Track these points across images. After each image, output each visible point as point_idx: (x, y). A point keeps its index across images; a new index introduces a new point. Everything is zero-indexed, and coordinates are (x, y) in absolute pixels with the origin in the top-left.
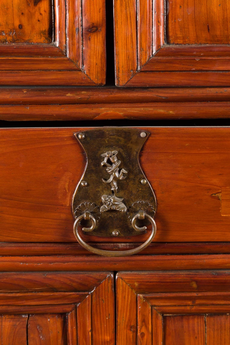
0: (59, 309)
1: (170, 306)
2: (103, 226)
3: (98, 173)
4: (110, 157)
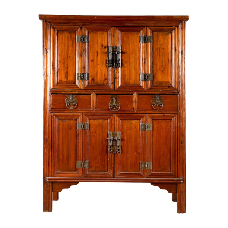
0: (107, 119)
1: (122, 118)
2: (113, 107)
3: (113, 100)
4: (114, 98)
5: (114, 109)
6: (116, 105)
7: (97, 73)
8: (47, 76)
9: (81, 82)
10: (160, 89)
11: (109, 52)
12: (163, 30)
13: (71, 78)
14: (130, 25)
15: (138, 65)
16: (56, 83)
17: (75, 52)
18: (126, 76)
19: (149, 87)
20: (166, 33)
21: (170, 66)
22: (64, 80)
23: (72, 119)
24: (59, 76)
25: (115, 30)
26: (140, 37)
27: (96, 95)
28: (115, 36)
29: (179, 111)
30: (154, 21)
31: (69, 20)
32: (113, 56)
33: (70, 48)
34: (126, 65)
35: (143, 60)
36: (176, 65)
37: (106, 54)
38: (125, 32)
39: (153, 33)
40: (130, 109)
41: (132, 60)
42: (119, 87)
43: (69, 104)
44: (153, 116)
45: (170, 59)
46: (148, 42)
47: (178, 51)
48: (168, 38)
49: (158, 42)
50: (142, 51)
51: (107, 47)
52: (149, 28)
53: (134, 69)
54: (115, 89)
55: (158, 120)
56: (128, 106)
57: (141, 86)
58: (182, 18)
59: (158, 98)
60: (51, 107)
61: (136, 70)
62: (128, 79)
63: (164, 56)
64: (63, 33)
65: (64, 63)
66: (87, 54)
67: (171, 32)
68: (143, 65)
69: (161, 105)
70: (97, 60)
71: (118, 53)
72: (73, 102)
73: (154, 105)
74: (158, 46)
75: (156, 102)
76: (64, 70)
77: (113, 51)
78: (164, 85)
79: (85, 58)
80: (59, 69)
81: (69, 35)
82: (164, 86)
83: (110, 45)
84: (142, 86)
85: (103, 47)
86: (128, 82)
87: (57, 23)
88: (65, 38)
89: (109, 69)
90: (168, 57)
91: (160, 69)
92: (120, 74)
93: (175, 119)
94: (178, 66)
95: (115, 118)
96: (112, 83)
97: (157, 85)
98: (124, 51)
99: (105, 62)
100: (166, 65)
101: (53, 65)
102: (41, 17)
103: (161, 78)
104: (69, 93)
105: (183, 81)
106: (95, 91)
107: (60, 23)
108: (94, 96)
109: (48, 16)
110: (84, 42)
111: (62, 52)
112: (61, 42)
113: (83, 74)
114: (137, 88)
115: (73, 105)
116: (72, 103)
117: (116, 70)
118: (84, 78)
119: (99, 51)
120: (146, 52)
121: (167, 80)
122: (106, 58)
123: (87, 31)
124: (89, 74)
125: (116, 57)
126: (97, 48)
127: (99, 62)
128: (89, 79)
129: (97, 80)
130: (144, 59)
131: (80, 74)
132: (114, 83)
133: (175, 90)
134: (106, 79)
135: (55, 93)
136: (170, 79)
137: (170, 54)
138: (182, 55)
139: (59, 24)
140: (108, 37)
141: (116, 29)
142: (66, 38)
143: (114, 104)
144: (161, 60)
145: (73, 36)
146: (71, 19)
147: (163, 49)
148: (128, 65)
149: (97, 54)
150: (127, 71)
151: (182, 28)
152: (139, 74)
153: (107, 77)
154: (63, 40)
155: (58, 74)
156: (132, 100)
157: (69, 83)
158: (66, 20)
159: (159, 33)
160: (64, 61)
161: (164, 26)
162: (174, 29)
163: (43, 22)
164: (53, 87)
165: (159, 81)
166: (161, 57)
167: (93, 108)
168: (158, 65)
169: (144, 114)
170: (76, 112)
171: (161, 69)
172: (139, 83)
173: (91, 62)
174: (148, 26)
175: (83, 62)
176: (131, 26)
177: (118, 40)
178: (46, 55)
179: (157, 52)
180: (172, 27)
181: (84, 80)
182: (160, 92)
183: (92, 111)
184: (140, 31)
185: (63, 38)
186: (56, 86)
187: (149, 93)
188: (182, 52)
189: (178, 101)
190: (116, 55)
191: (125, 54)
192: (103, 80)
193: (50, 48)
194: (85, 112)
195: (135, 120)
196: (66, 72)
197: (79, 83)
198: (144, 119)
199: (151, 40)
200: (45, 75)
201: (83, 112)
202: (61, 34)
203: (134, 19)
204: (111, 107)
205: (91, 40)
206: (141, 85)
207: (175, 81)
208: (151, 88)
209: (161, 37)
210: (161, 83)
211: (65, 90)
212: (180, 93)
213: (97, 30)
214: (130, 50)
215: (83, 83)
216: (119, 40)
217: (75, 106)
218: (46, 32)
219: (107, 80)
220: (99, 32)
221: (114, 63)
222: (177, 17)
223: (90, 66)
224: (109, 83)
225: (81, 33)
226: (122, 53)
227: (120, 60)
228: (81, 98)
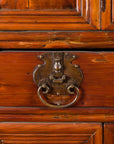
43: (48, 89)
72: (65, 81)
104: (49, 45)
115: (64, 92)
116: (60, 83)
157: (47, 4)
201: (103, 117)
217: (72, 97)
228: (96, 64)
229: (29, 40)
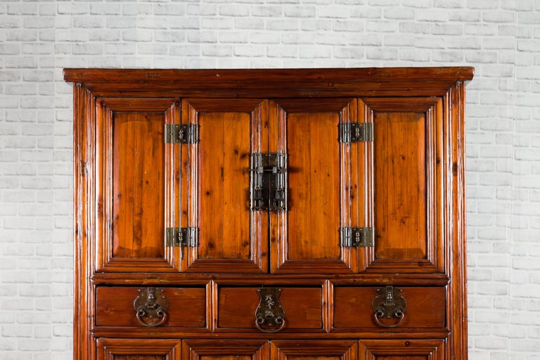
0: (250, 353)
2: (266, 322)
3: (264, 303)
4: (268, 297)
5: (269, 328)
6: (273, 315)
7: (221, 226)
8: (85, 235)
9: (178, 251)
10: (395, 271)
11: (255, 170)
12: (401, 107)
13: (149, 242)
14: (311, 94)
15: (333, 204)
16: (109, 255)
17: (161, 171)
18: (301, 233)
19: (366, 264)
20: (413, 114)
21: (424, 207)
22: (131, 248)
23: (152, 355)
24: (119, 236)
25: (271, 109)
26: (339, 126)
27: (220, 287)
28: (272, 124)
29: (448, 331)
30: (378, 82)
31: (145, 82)
32: (265, 180)
33: (148, 159)
34: (301, 204)
35: (347, 189)
36: (440, 202)
37: (247, 175)
38: (298, 114)
39: (375, 117)
40: (312, 326)
41: (318, 190)
42: (283, 265)
43: (144, 313)
44: (376, 346)
45: (422, 188)
46: (362, 141)
47: (445, 164)
48: (417, 128)
49: (390, 139)
50: (346, 164)
51: (250, 156)
52: (365, 102)
53: (322, 215)
54: (272, 271)
55: (391, 355)
56: (308, 318)
57: (343, 262)
58: (453, 74)
59: (390, 296)
60: (95, 321)
61: (329, 217)
62: (306, 242)
63: (407, 179)
64: (129, 118)
65: (132, 200)
66: (193, 175)
67: (425, 113)
68: (347, 204)
69: (399, 314)
70: (222, 191)
71: (278, 170)
72: (156, 307)
73: (380, 314)
74: (390, 152)
75: (385, 307)
76: (131, 219)
77: (266, 165)
78: (406, 259)
79: (188, 187)
80: (118, 218)
81: (145, 123)
82: (408, 263)
83: (259, 149)
84: (345, 261)
85: (239, 155)
86: (307, 252)
87: (113, 92)
88: (134, 133)
89: (254, 215)
90: (418, 181)
91: (394, 214)
92: (284, 229)
93: (439, 352)
94: (445, 206)
95: (273, 352)
96: (263, 255)
97: (388, 260)
98: (297, 166)
99: (242, 196)
100: (411, 202)
101: (100, 206)
102: (71, 75)
103: (397, 239)
104: (145, 282)
105: (459, 249)
106: (217, 276)
107: (120, 92)
108: (212, 290)
109: (90, 73)
110: (186, 142)
111: (126, 169)
112: (123, 143)
113: (182, 229)
114: (331, 268)
115: (155, 316)
116: (152, 309)
117: (275, 217)
118: (185, 240)
119: (227, 167)
120: (355, 167)
121: (414, 246)
122: (247, 186)
123: (194, 113)
124: (198, 230)
125: (275, 184)
126: (221, 158)
127: (227, 196)
128: (198, 244)
129: (221, 245)
130: (351, 188)
131: (176, 231)
132: (267, 254)
133: (438, 272)
134: (247, 244)
135: (107, 282)
136: (423, 241)
137: (423, 172)
138: (455, 174)
139: (118, 94)
140: (251, 127)
141: (275, 106)
142: (138, 132)
143: (268, 313)
144: (399, 189)
145: (157, 125)
146: (151, 81)
147: (403, 158)
148: (306, 204)
149: (222, 175)
150: (303, 221)
151: (455, 102)
152: (337, 229)
153: (250, 238)
154: (130, 138)
155: (115, 229)
156: (319, 301)
157: (145, 255)
158: (137, 82)
159: (391, 115)
160: (131, 195)
161: (404, 95)
162: (434, 104)
163: (75, 87)
164: (101, 267)
165: (392, 247)
166: (398, 182)
167: (211, 324)
168: (389, 203)
169: (353, 341)
170: (165, 334)
171: (398, 215)
172: (338, 255)
173: (204, 198)
174: (362, 97)
175: (183, 197)
176: (315, 98)
177: (279, 136)
178: (84, 180)
179: (386, 167)
180: (428, 99)
181: (187, 246)
182: (395, 278)
183: (208, 332)
184: (338, 111)
185: (130, 131)
186: (109, 263)
187: (365, 280)
188: (455, 166)
189: (446, 302)
190: (274, 177)
191: (300, 175)
192: (239, 245)
193: (94, 160)
194: (188, 334)
195: (328, 356)
196: (135, 224)
197: (172, 254)
198: (353, 354)
199: (368, 134)
200: (81, 234)
201: (182, 334)
202: (121, 123)
203: (323, 77)
204: (260, 320)
205: (204, 137)
206: (344, 258)
207: (437, 248)
208: (372, 267)
209: (397, 125)
210: (399, 253)
211: (133, 275)
212: (451, 281)
213: (221, 109)
214: (312, 161)
215: (183, 254)
216: (282, 136)
217: (161, 318)
218: (83, 117)
219: (250, 247)
220: (228, 115)
221: (267, 199)
222: (442, 71)
223: (202, 208)
224: (255, 254)
225: (179, 119)
226: (291, 170)
227: (284, 191)
228: (177, 296)
229: (132, 279)
